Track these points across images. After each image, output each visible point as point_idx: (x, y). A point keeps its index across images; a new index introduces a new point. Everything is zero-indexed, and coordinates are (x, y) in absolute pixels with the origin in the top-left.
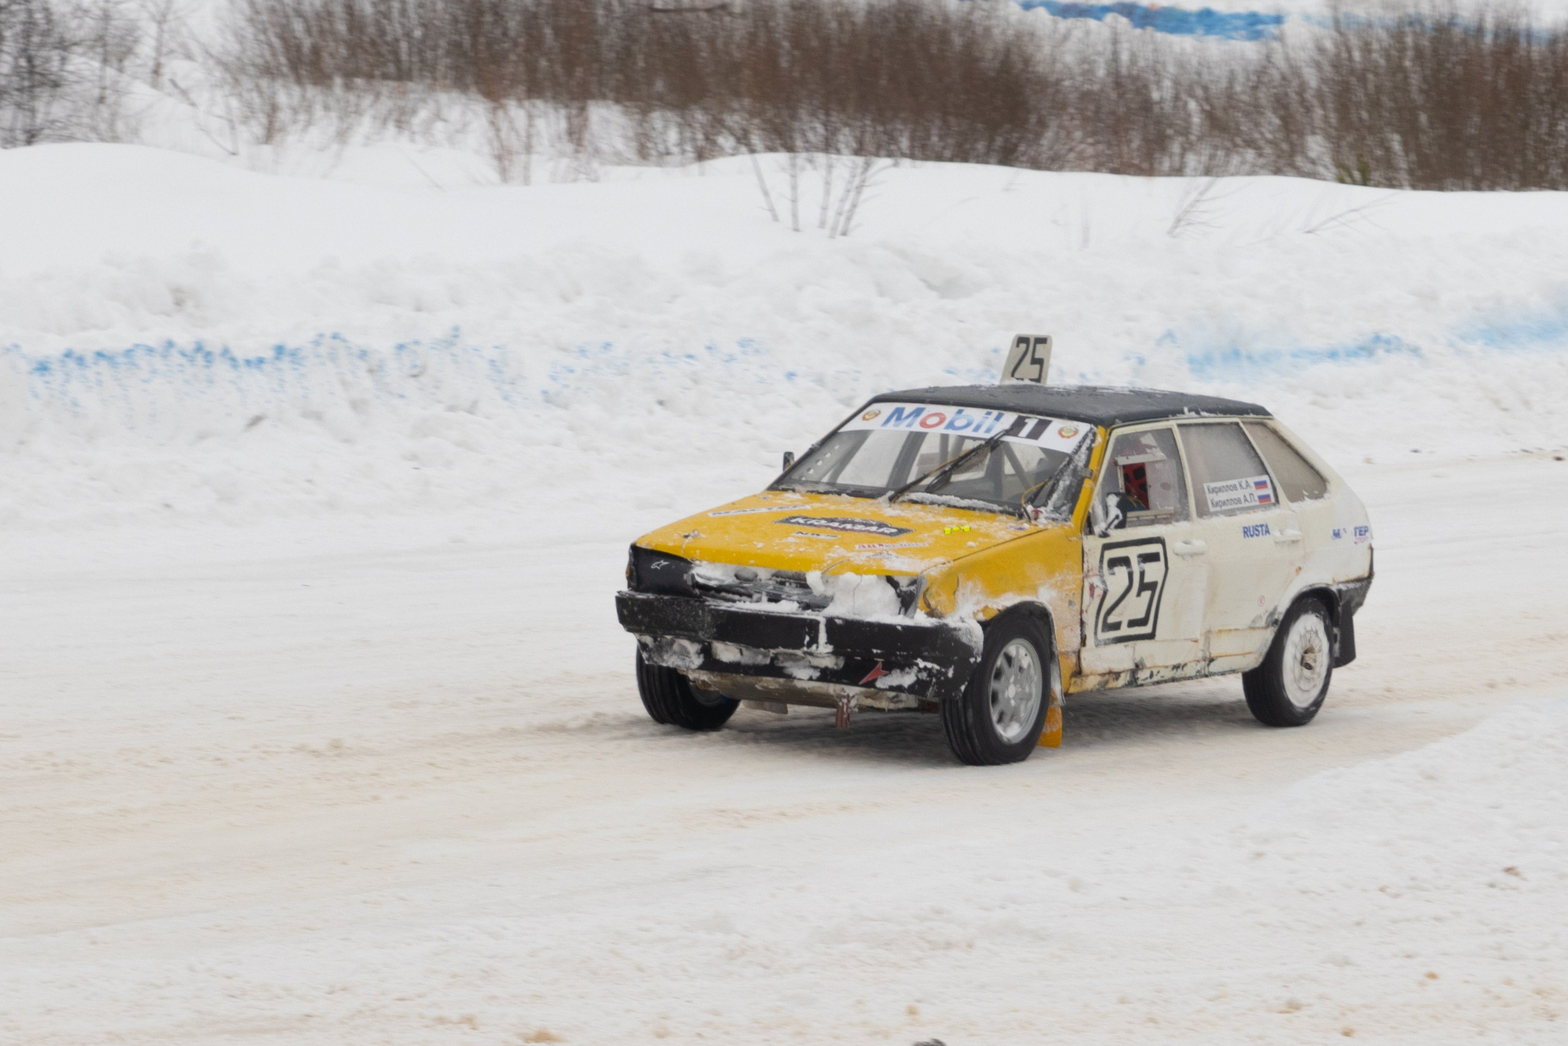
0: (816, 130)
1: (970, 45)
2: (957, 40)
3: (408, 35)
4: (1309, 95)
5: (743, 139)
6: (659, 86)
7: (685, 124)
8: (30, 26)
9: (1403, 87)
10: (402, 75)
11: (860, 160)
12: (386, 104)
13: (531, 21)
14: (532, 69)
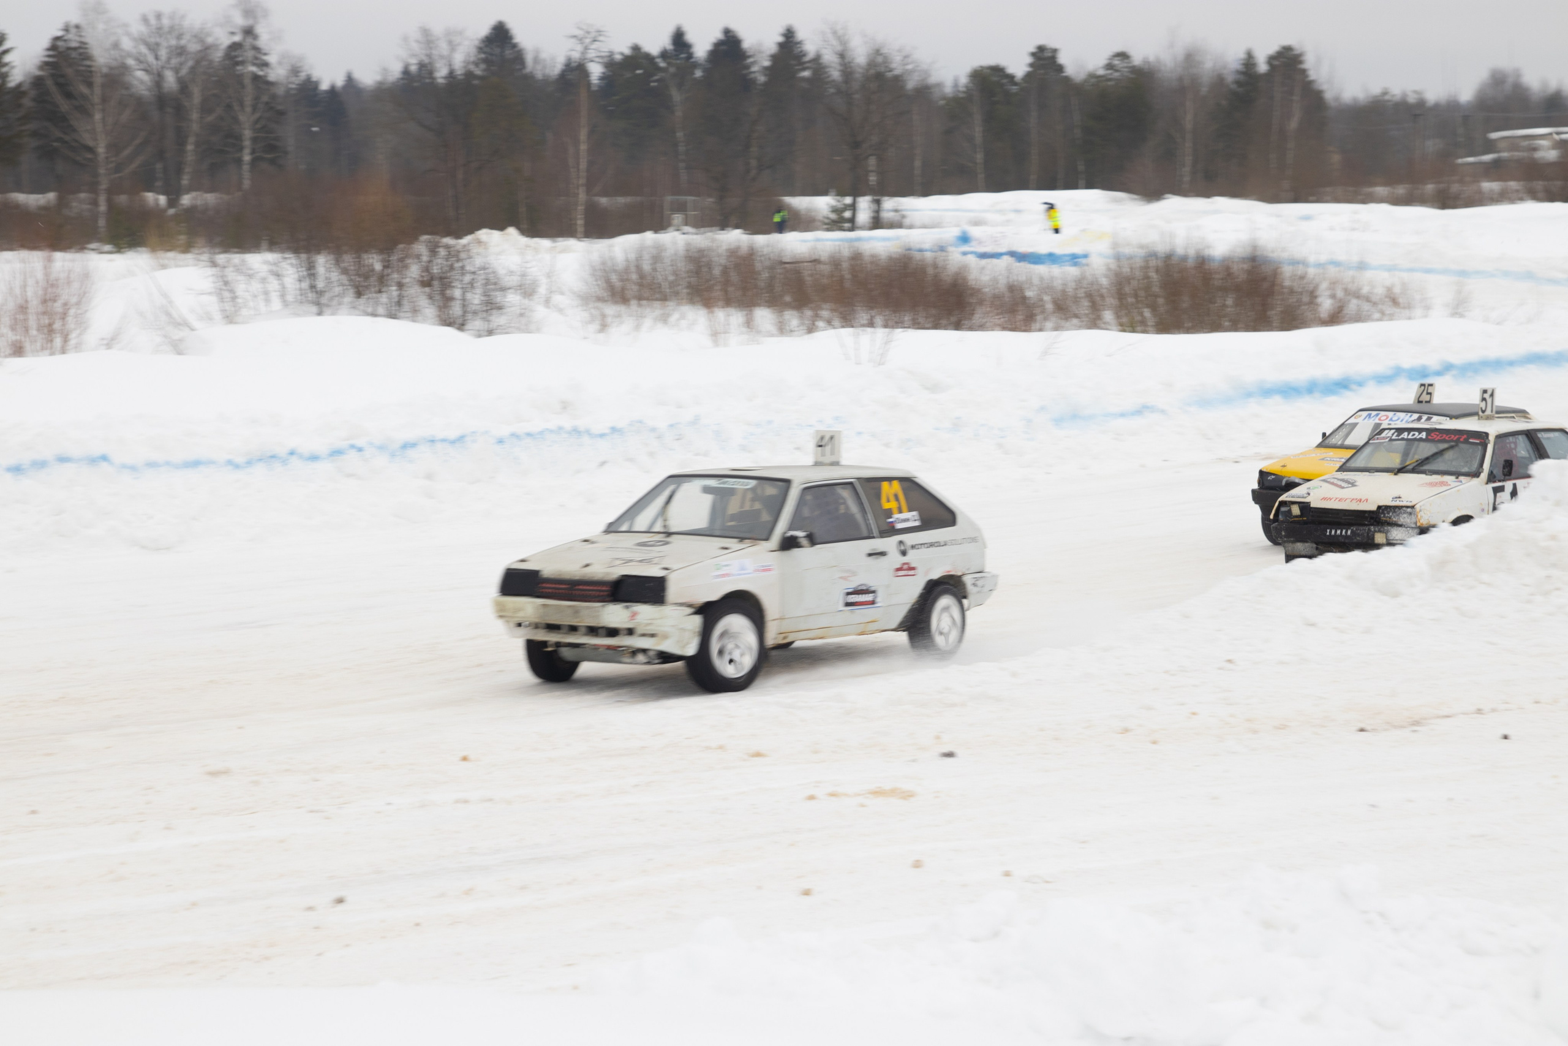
0: (863, 316)
1: (936, 276)
2: (930, 271)
3: (666, 279)
4: (1104, 291)
5: (829, 322)
6: (788, 299)
7: (801, 318)
8: (487, 282)
9: (1147, 288)
10: (664, 299)
11: (887, 330)
12: (658, 312)
13: (725, 271)
14: (726, 292)
